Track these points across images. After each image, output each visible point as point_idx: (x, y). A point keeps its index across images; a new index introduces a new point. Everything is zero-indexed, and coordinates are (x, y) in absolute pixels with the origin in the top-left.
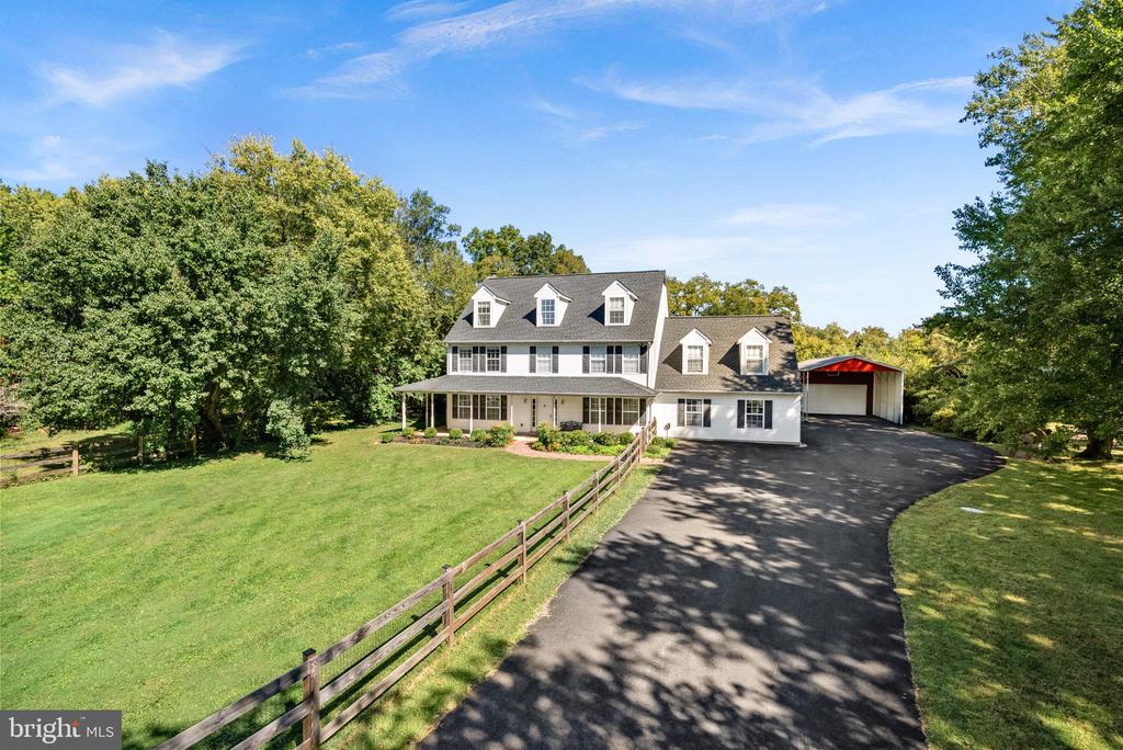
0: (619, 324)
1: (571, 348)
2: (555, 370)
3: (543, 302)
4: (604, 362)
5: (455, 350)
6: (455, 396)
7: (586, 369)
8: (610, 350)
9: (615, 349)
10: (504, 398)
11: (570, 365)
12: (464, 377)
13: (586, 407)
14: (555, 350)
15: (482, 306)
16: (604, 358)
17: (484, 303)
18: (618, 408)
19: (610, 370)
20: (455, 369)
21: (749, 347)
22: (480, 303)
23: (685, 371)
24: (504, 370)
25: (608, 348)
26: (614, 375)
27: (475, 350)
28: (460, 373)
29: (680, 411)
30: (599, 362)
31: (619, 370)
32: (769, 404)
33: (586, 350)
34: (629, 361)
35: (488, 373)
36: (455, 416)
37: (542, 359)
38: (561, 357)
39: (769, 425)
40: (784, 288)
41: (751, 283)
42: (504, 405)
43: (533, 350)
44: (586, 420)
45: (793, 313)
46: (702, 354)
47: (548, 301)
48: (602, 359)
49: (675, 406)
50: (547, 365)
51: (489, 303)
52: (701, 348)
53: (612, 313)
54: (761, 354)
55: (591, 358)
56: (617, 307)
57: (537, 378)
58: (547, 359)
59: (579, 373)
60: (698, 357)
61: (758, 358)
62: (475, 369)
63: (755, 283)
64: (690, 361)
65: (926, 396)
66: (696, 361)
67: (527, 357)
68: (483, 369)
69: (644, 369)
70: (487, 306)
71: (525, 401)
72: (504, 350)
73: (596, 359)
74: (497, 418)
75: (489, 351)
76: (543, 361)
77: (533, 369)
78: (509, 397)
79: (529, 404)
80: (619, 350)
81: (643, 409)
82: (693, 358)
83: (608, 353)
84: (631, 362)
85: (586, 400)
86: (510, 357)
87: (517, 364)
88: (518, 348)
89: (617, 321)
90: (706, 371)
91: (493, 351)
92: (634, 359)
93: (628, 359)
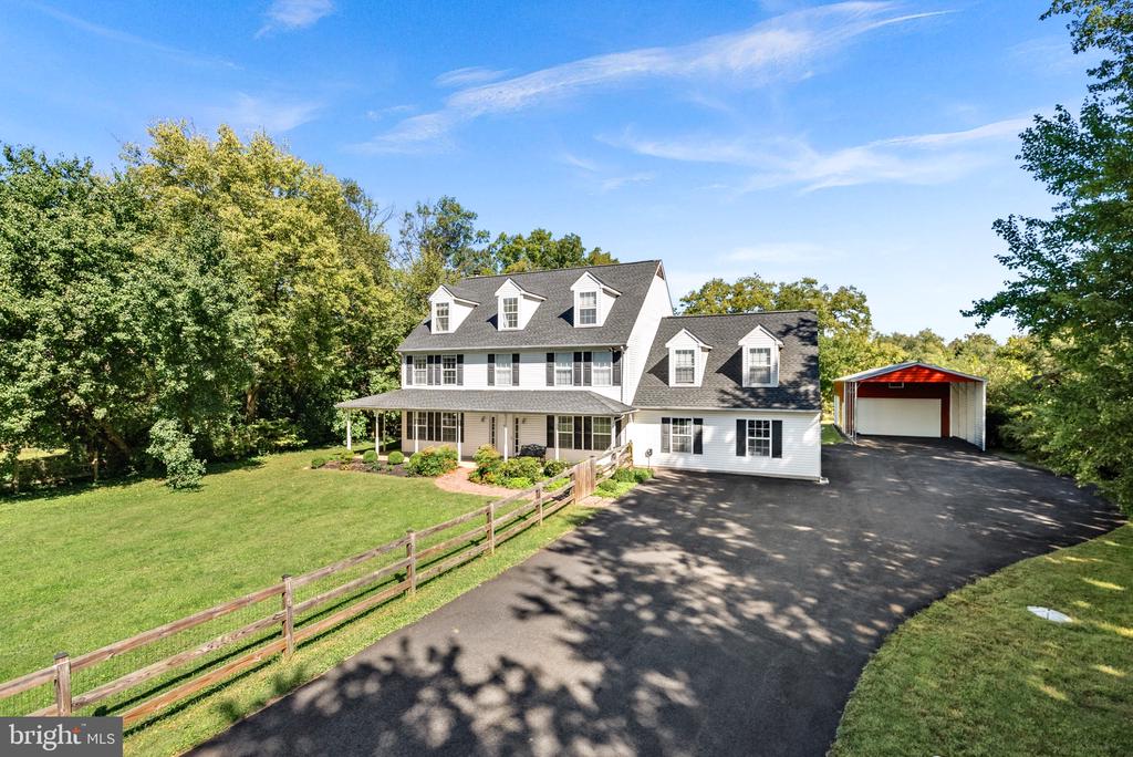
0: (591, 325)
1: (534, 355)
2: (516, 381)
3: (506, 301)
4: (570, 371)
5: (409, 361)
6: (410, 414)
7: (550, 381)
8: (577, 357)
9: (583, 356)
10: (461, 415)
11: (533, 375)
12: (418, 391)
13: (550, 427)
14: (516, 359)
15: (441, 308)
16: (570, 367)
17: (442, 305)
18: (588, 429)
19: (577, 382)
20: (409, 382)
21: (753, 351)
22: (438, 305)
23: (672, 382)
24: (460, 382)
25: (575, 354)
26: (582, 388)
27: (430, 360)
28: (414, 386)
29: (665, 433)
30: (565, 372)
31: (588, 381)
32: (778, 425)
33: (550, 358)
34: (600, 371)
35: (443, 387)
36: (410, 436)
37: (502, 369)
38: (522, 366)
39: (777, 453)
40: (852, 288)
41: (810, 282)
42: (461, 424)
43: (491, 359)
44: (551, 444)
45: (862, 316)
46: (693, 361)
47: (510, 300)
48: (568, 368)
49: (658, 427)
50: (507, 376)
51: (447, 304)
52: (692, 353)
53: (582, 312)
54: (769, 360)
55: (556, 367)
56: (587, 303)
57: (495, 392)
58: (507, 369)
59: (542, 386)
60: (689, 365)
61: (764, 365)
62: (430, 382)
63: (815, 282)
64: (677, 370)
65: (1019, 414)
66: (686, 369)
67: (484, 367)
68: (438, 382)
69: (617, 380)
70: (445, 308)
71: (483, 420)
72: (460, 359)
73: (561, 368)
74: (453, 439)
75: (445, 360)
76: (503, 371)
77: (491, 381)
78: (465, 414)
79: (487, 423)
80: (588, 357)
81: (619, 430)
82: (682, 366)
83: (575, 361)
84: (602, 371)
85: (550, 419)
86: (466, 367)
87: (474, 375)
88: (476, 356)
89: (588, 322)
90: (698, 382)
91: (449, 360)
92: (606, 368)
93: (599, 368)
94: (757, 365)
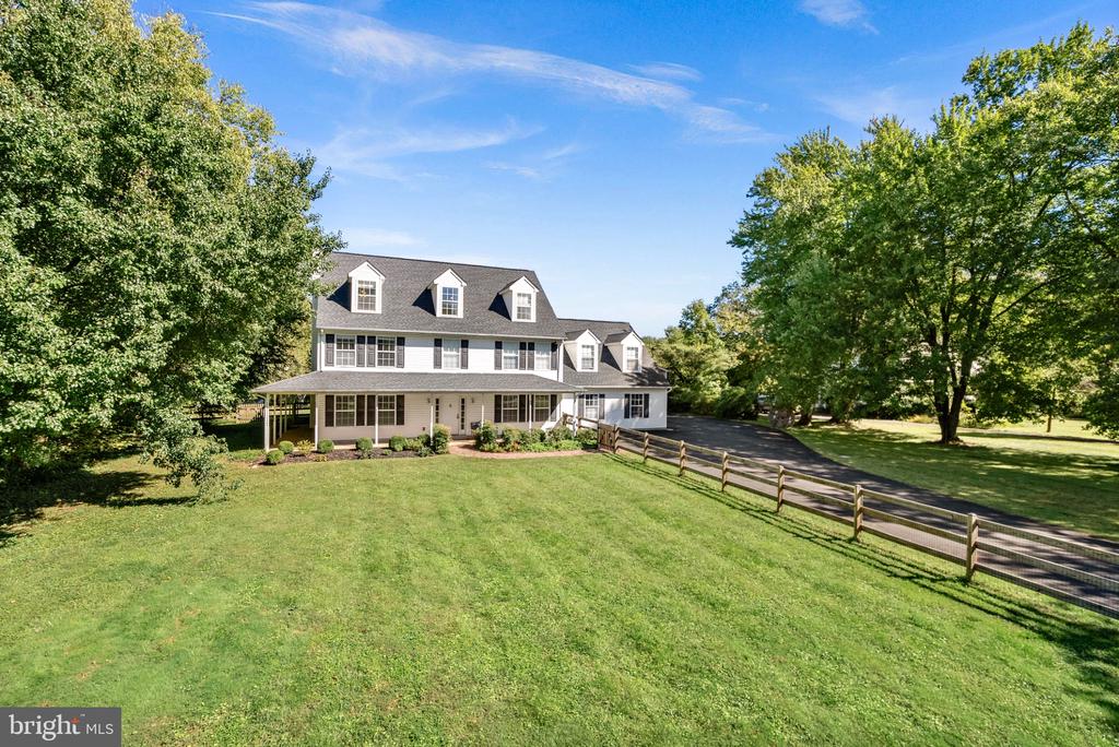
0: (526, 321)
1: (482, 343)
2: (465, 364)
3: (445, 290)
4: (516, 358)
5: (330, 338)
6: (329, 398)
7: (498, 365)
8: (522, 346)
9: (527, 346)
10: (401, 398)
11: (481, 360)
12: (343, 373)
13: (497, 405)
14: (465, 344)
15: (364, 286)
16: (517, 354)
17: (367, 283)
19: (522, 366)
20: (329, 362)
21: (629, 349)
22: (360, 282)
23: (579, 368)
24: (401, 364)
25: (521, 344)
26: (527, 372)
27: (361, 340)
28: (336, 368)
29: (581, 405)
30: (511, 358)
31: (531, 366)
32: (647, 396)
33: (499, 345)
34: (541, 361)
35: (378, 369)
36: (329, 423)
37: (449, 353)
38: (472, 352)
39: (647, 416)
42: (401, 406)
43: (438, 343)
44: (497, 420)
46: (593, 354)
48: (513, 355)
50: (455, 360)
51: (374, 283)
52: (592, 347)
53: (519, 309)
54: (637, 355)
55: (504, 354)
56: (524, 302)
57: (442, 374)
58: (455, 353)
59: (491, 369)
60: (590, 356)
61: (634, 358)
62: (360, 364)
64: (583, 359)
66: (588, 359)
67: (431, 350)
68: (371, 364)
69: (555, 366)
70: (371, 286)
71: (427, 400)
72: (401, 341)
73: (508, 355)
74: (392, 423)
75: (380, 341)
76: (450, 356)
77: (437, 364)
78: (407, 397)
80: (532, 347)
81: (554, 405)
82: (586, 356)
83: (521, 349)
84: (543, 359)
85: (498, 398)
86: (408, 350)
87: (418, 359)
88: (420, 340)
89: (523, 317)
90: (596, 370)
91: (385, 341)
92: (545, 356)
93: (539, 356)
94: (630, 358)
